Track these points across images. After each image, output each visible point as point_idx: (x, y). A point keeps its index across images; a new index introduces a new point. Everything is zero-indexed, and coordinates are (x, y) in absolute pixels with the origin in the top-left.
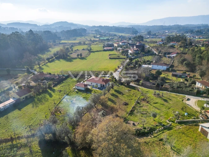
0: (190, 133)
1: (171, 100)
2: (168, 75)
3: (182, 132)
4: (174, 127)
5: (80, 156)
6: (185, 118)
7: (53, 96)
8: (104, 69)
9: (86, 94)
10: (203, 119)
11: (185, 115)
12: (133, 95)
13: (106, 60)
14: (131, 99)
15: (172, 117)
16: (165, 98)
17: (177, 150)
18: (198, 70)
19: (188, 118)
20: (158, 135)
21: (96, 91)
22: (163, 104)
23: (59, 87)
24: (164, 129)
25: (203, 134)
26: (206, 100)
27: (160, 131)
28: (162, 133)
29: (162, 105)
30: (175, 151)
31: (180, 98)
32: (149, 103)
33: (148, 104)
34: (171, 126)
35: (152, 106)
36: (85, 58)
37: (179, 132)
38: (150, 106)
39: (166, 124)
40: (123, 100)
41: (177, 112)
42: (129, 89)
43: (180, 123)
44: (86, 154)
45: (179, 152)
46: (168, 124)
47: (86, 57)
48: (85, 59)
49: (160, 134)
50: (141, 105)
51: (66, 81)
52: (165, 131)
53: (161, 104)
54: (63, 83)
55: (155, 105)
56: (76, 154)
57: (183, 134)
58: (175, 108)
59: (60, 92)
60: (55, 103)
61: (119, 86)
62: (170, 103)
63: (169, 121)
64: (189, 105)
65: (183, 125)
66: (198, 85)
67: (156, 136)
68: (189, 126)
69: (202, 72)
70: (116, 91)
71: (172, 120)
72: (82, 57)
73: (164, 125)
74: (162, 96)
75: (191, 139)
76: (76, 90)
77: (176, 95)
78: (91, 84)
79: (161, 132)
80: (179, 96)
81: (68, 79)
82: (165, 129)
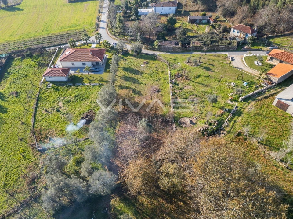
0: (266, 111)
1: (212, 65)
2: (183, 23)
3: (256, 113)
4: (242, 109)
5: (143, 205)
6: (246, 90)
7: (7, 109)
8: (73, 26)
9: (75, 87)
10: (267, 85)
11: (244, 86)
12: (157, 72)
13: (64, 5)
14: (159, 79)
15: (231, 94)
16: (205, 65)
17: (266, 142)
18: (220, 7)
19: (250, 88)
20: (231, 128)
21: (90, 78)
22: (208, 76)
23: (7, 85)
24: (232, 116)
25: (280, 108)
26: (252, 55)
27: (230, 121)
28: (234, 123)
29: (208, 78)
30: (265, 145)
31: (222, 60)
32: (189, 80)
33: (189, 82)
34: (238, 109)
35: (195, 83)
36: (17, 7)
37: (254, 115)
38: (192, 83)
39: (230, 107)
40: (147, 83)
41: (232, 84)
42: (145, 61)
43: (245, 100)
44: (149, 198)
45: (270, 143)
46: (233, 106)
47: (18, 4)
48: (19, 9)
49: (233, 125)
50: (181, 86)
51: (12, 67)
52: (235, 119)
53: (206, 76)
54: (9, 74)
55: (198, 80)
56: (134, 205)
57: (259, 116)
58: (227, 78)
59: (17, 97)
60: (23, 123)
61: (125, 58)
62: (216, 71)
63: (231, 102)
64: (239, 68)
65: (250, 101)
66: (234, 33)
67: (230, 131)
68: (260, 102)
69: (226, 9)
70: (125, 69)
71: (234, 99)
72: (9, 5)
73: (229, 111)
74: (200, 62)
75: (272, 120)
76: (51, 85)
77: (215, 56)
78: (73, 64)
79: (232, 122)
80: (219, 56)
81: (14, 63)
82: (234, 115)
